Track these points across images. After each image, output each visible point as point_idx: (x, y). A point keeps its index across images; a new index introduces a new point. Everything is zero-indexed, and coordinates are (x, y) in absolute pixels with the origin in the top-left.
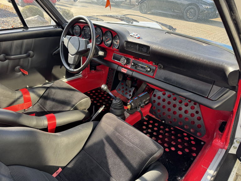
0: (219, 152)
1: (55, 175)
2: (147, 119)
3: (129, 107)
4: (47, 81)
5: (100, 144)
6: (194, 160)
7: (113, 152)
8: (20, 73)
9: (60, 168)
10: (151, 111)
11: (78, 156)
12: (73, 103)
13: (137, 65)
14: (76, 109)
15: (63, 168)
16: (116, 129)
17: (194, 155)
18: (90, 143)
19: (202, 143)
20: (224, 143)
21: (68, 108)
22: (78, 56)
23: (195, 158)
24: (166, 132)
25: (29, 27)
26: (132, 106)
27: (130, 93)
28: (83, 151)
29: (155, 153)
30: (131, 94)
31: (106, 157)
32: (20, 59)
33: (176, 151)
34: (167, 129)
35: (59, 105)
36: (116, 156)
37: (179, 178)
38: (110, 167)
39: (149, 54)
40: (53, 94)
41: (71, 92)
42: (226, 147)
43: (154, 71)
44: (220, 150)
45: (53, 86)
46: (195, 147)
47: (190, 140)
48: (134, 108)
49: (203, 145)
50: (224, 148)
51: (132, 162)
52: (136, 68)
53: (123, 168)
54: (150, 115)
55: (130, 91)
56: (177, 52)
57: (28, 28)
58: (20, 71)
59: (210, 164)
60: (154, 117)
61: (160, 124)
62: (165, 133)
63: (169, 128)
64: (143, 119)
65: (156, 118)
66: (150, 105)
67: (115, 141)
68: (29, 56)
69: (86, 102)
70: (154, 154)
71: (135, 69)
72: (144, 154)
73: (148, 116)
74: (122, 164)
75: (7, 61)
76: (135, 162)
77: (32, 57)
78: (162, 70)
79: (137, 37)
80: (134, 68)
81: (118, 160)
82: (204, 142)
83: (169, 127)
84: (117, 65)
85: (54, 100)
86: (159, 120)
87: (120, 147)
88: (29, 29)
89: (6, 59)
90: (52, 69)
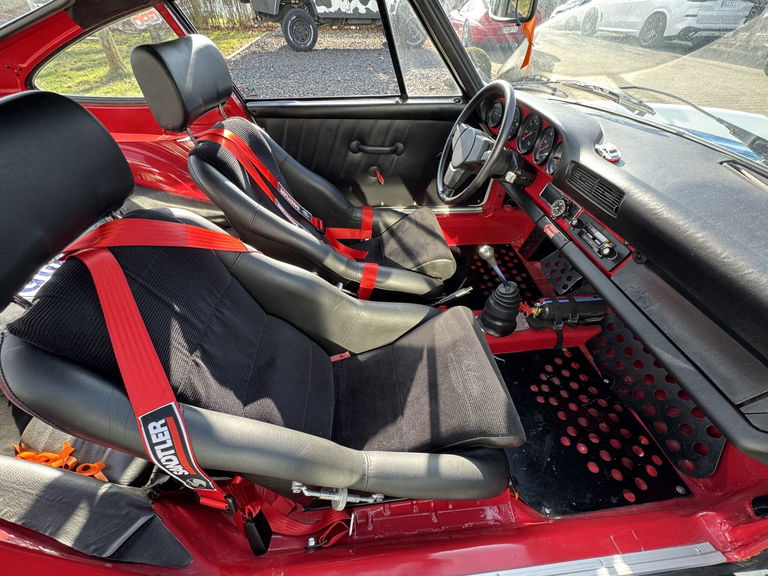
0: (697, 548)
1: (335, 358)
2: (568, 355)
3: (535, 311)
4: (415, 204)
5: (416, 353)
6: (616, 505)
7: (426, 380)
8: (374, 178)
9: (347, 353)
10: (590, 344)
11: (378, 351)
12: (421, 260)
13: (586, 228)
14: (421, 272)
15: (353, 355)
16: (454, 345)
17: (630, 496)
18: (405, 342)
19: (680, 490)
20: (737, 541)
21: (410, 265)
22: (463, 171)
23: (624, 503)
24: (596, 406)
25: (409, 95)
26: (543, 312)
27: (567, 282)
28: (390, 347)
29: (495, 436)
30: (570, 285)
31: (412, 380)
32: (380, 153)
33: (586, 458)
34: (602, 402)
35: (402, 253)
36: (426, 390)
37: (548, 511)
38: (409, 399)
39: (616, 211)
40: (404, 229)
41: (429, 239)
42: (736, 557)
43: (620, 260)
44: (707, 546)
45: (412, 217)
46: (647, 484)
47: (647, 460)
48: (548, 320)
49: (678, 495)
50: (723, 553)
51: (442, 418)
52: (580, 234)
53: (426, 417)
54: (584, 350)
55: (569, 279)
56: (699, 235)
57: (407, 98)
58: (375, 175)
59: (640, 550)
60: (590, 358)
61: (595, 380)
62: (589, 407)
63: (611, 403)
64: (561, 350)
65: (594, 365)
66: (598, 330)
67: (439, 365)
68: (395, 151)
69: (446, 266)
70: (491, 435)
71: (577, 238)
72: (472, 421)
73: (575, 351)
74: (427, 408)
75: (360, 154)
76: (447, 425)
77: (399, 155)
78: (642, 266)
79: (609, 156)
80: (574, 233)
81: (425, 399)
82: (688, 493)
83: (614, 398)
84: (542, 213)
85: (400, 242)
86: (597, 373)
87: (440, 379)
88: (409, 101)
89: (360, 150)
90: (429, 183)
